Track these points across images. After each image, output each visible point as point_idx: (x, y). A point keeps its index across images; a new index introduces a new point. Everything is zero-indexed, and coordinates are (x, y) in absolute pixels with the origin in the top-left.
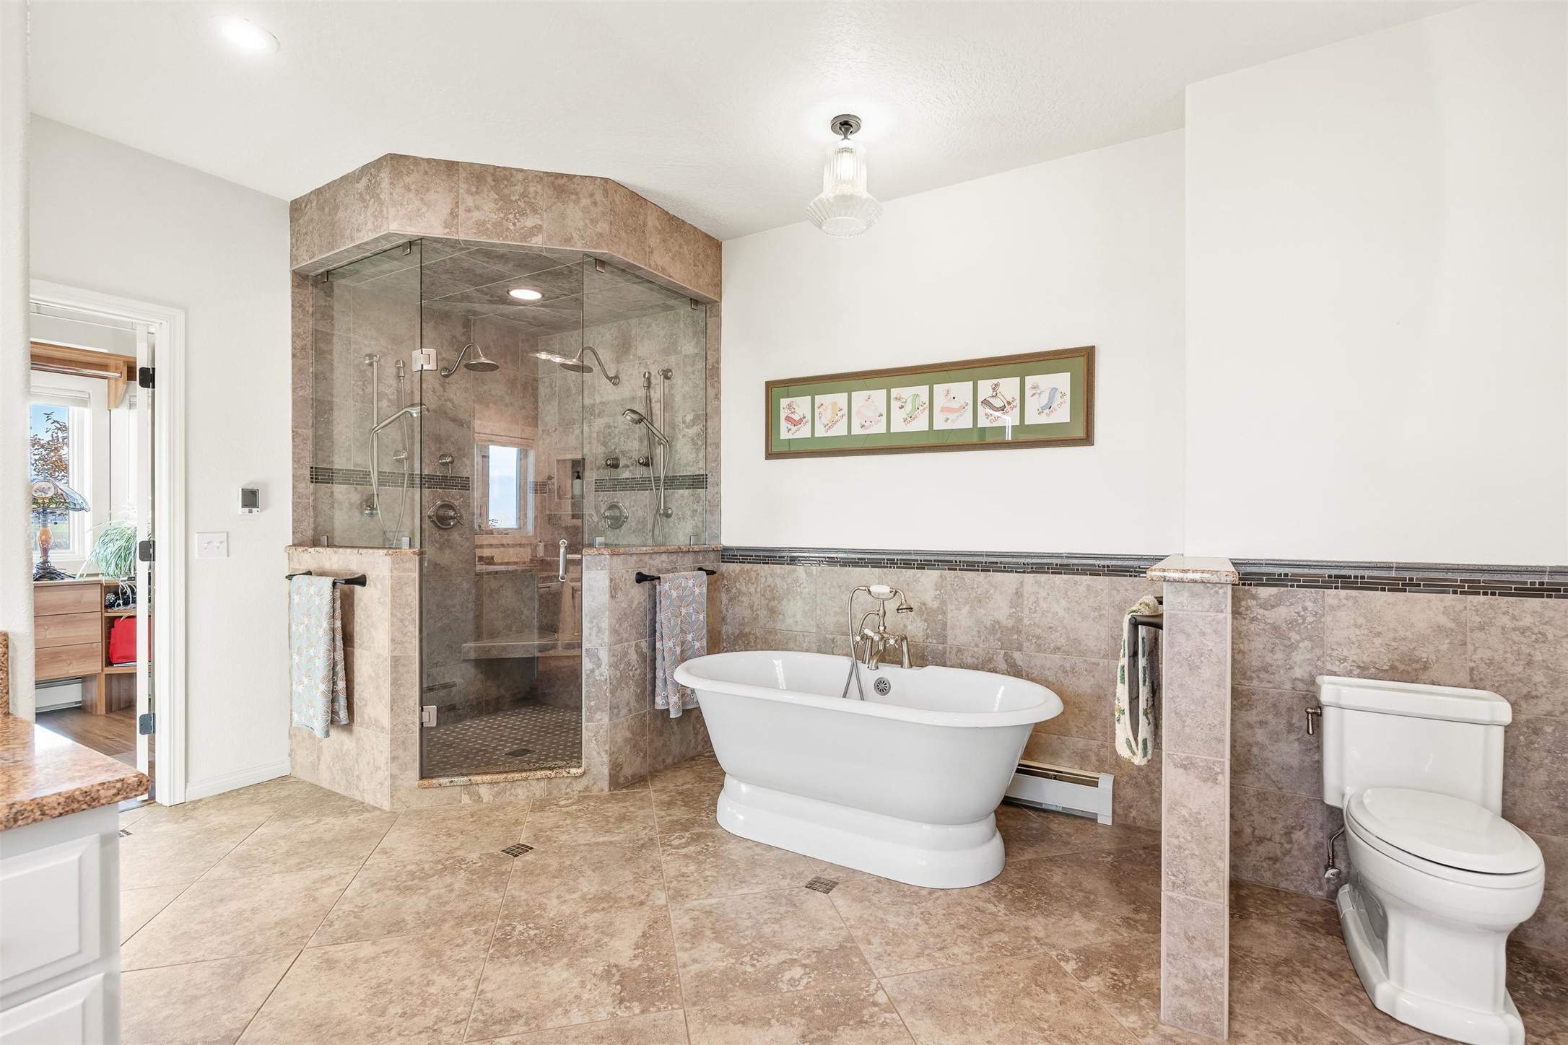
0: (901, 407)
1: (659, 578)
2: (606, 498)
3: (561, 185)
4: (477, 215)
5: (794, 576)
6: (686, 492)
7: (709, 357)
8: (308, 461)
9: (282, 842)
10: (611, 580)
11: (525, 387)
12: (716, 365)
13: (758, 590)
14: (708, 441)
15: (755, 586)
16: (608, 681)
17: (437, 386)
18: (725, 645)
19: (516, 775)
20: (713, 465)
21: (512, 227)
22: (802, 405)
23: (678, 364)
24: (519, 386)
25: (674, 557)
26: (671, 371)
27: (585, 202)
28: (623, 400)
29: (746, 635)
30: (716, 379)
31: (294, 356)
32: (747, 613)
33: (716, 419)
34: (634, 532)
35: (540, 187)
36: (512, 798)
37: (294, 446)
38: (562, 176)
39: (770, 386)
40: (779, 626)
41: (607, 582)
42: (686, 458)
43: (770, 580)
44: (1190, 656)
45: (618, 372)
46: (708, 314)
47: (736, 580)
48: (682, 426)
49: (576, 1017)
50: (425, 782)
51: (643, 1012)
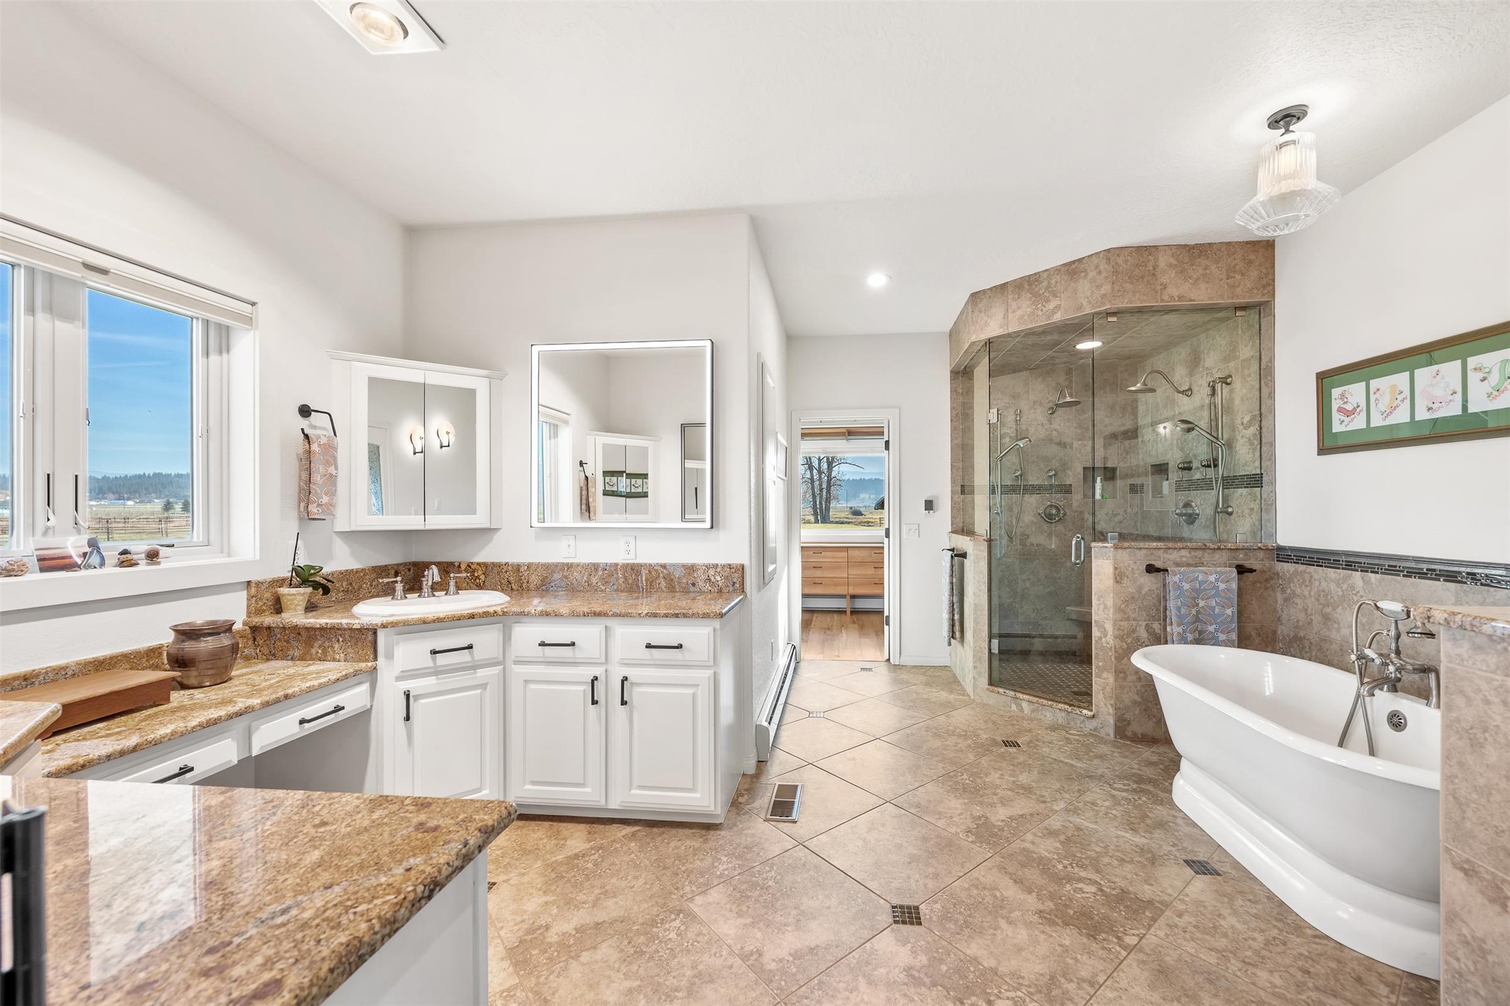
0: (1484, 379)
1: (1167, 570)
2: (1183, 497)
3: (1073, 269)
4: (1019, 313)
5: (1350, 582)
6: (1244, 491)
7: (1263, 357)
8: (959, 483)
9: (914, 695)
10: (1116, 569)
11: (1124, 408)
12: (1269, 365)
13: (1312, 593)
14: (1264, 441)
15: (1308, 588)
16: (1113, 649)
17: (1045, 422)
18: (1281, 645)
19: (1045, 702)
20: (1268, 463)
21: (1040, 313)
22: (1355, 392)
23: (1237, 369)
24: (1118, 408)
25: (1199, 553)
26: (1230, 376)
27: (1092, 274)
28: (1195, 408)
29: (1301, 639)
30: (1269, 378)
31: (951, 421)
32: (1302, 616)
33: (1270, 418)
34: (1204, 528)
35: (1058, 277)
36: (1042, 717)
37: (952, 474)
38: (1074, 262)
39: (1322, 377)
40: (1334, 635)
41: (1111, 570)
42: (1244, 459)
43: (1324, 584)
44: (1471, 728)
45: (1191, 385)
46: (1262, 315)
47: (1290, 580)
48: (1241, 427)
49: (941, 823)
50: (990, 687)
51: (972, 842)
